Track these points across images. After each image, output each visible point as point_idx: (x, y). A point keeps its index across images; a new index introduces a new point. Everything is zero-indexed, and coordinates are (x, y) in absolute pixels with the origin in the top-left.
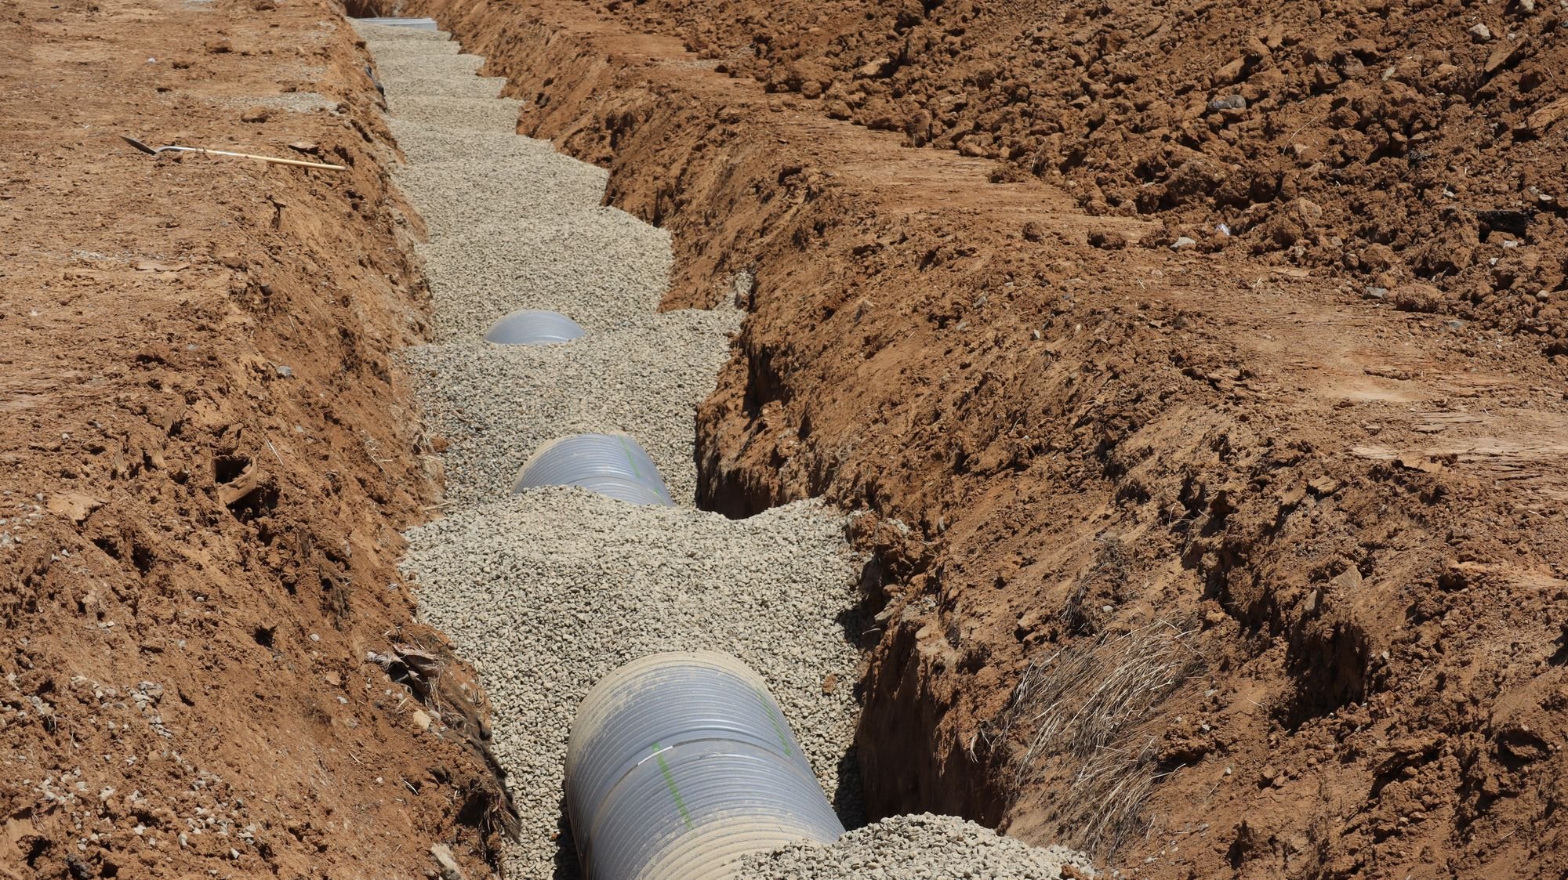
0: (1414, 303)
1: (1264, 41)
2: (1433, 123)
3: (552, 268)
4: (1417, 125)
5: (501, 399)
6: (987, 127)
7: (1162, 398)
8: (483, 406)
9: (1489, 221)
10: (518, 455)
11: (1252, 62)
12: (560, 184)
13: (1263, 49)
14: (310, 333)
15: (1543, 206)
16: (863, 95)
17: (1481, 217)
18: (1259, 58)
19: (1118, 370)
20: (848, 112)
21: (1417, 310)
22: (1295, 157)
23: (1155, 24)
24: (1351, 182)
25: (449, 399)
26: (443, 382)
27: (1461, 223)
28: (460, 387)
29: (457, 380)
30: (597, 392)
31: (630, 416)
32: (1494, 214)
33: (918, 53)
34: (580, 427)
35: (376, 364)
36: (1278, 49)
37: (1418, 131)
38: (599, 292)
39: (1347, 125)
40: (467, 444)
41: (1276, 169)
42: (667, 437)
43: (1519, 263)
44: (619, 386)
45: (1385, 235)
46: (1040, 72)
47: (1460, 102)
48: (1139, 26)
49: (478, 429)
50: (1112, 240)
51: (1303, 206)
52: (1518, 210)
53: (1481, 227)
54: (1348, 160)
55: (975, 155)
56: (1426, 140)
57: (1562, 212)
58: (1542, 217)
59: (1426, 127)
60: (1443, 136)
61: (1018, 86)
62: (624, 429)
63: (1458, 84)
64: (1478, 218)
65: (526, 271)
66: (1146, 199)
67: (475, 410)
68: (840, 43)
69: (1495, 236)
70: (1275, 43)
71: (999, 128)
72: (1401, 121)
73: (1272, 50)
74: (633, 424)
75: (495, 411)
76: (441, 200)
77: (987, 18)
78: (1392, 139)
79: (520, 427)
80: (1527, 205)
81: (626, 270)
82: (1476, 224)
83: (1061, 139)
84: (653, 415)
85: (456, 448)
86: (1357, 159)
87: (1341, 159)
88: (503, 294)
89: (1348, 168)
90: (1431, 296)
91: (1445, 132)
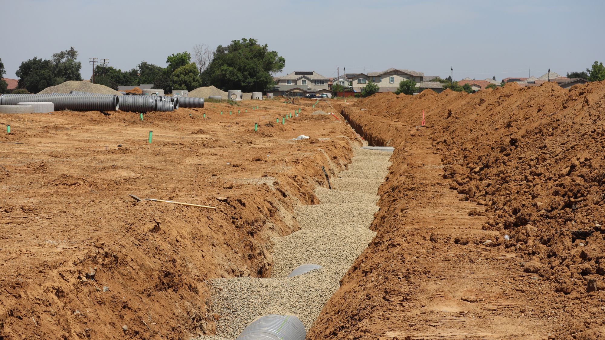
0: (530, 269)
1: (578, 159)
2: (585, 194)
3: (321, 247)
4: (579, 195)
5: (245, 300)
6: (490, 193)
7: (372, 308)
8: (237, 302)
9: (576, 235)
10: (246, 322)
11: (573, 167)
12: (360, 214)
13: (577, 163)
14: (137, 273)
15: (597, 229)
16: (468, 179)
17: (573, 233)
18: (575, 166)
19: (371, 296)
20: (457, 186)
21: (530, 272)
22: (537, 207)
23: (558, 152)
24: (551, 218)
25: (225, 299)
26: (224, 293)
27: (564, 236)
28: (230, 295)
29: (229, 292)
30: (286, 298)
31: (298, 307)
32: (578, 232)
33: (493, 163)
34: (271, 312)
35: (191, 285)
36: (583, 162)
37: (579, 197)
38: (337, 257)
39: (560, 195)
40: (228, 318)
41: (529, 212)
42: (312, 316)
43: (569, 253)
44: (296, 296)
45: (545, 240)
46: (517, 171)
47: (596, 185)
48: (552, 153)
49: (233, 312)
50: (462, 241)
51: (528, 228)
52: (587, 231)
53: (573, 238)
54: (553, 209)
55: (482, 205)
56: (581, 201)
57: (602, 232)
58: (596, 233)
59: (583, 195)
60: (587, 199)
61: (506, 177)
62: (294, 313)
63: (596, 178)
64: (572, 234)
65: (310, 249)
66: (508, 224)
67: (234, 304)
68: (479, 159)
69: (577, 241)
70: (582, 160)
71: (495, 194)
72: (574, 193)
73: (581, 163)
74: (299, 311)
75: (242, 305)
76: (311, 219)
77: (519, 150)
78: (570, 200)
79: (249, 311)
80: (591, 229)
81: (350, 249)
82: (571, 236)
83: (504, 199)
84: (308, 307)
85: (223, 319)
86: (556, 209)
87: (550, 209)
88: (300, 257)
89: (552, 213)
90: (536, 266)
91: (588, 198)
